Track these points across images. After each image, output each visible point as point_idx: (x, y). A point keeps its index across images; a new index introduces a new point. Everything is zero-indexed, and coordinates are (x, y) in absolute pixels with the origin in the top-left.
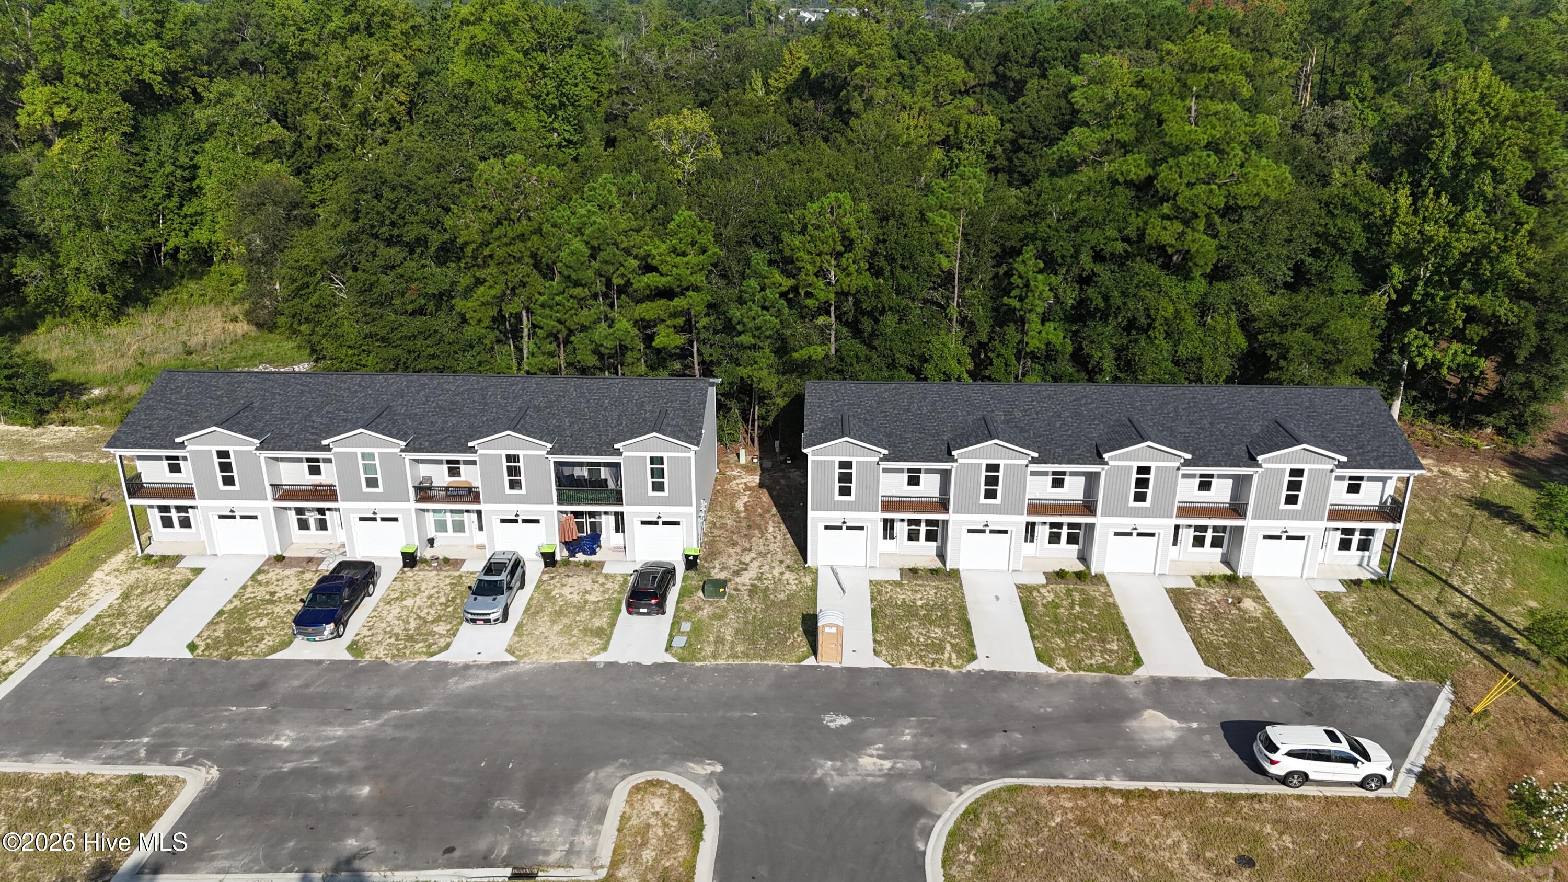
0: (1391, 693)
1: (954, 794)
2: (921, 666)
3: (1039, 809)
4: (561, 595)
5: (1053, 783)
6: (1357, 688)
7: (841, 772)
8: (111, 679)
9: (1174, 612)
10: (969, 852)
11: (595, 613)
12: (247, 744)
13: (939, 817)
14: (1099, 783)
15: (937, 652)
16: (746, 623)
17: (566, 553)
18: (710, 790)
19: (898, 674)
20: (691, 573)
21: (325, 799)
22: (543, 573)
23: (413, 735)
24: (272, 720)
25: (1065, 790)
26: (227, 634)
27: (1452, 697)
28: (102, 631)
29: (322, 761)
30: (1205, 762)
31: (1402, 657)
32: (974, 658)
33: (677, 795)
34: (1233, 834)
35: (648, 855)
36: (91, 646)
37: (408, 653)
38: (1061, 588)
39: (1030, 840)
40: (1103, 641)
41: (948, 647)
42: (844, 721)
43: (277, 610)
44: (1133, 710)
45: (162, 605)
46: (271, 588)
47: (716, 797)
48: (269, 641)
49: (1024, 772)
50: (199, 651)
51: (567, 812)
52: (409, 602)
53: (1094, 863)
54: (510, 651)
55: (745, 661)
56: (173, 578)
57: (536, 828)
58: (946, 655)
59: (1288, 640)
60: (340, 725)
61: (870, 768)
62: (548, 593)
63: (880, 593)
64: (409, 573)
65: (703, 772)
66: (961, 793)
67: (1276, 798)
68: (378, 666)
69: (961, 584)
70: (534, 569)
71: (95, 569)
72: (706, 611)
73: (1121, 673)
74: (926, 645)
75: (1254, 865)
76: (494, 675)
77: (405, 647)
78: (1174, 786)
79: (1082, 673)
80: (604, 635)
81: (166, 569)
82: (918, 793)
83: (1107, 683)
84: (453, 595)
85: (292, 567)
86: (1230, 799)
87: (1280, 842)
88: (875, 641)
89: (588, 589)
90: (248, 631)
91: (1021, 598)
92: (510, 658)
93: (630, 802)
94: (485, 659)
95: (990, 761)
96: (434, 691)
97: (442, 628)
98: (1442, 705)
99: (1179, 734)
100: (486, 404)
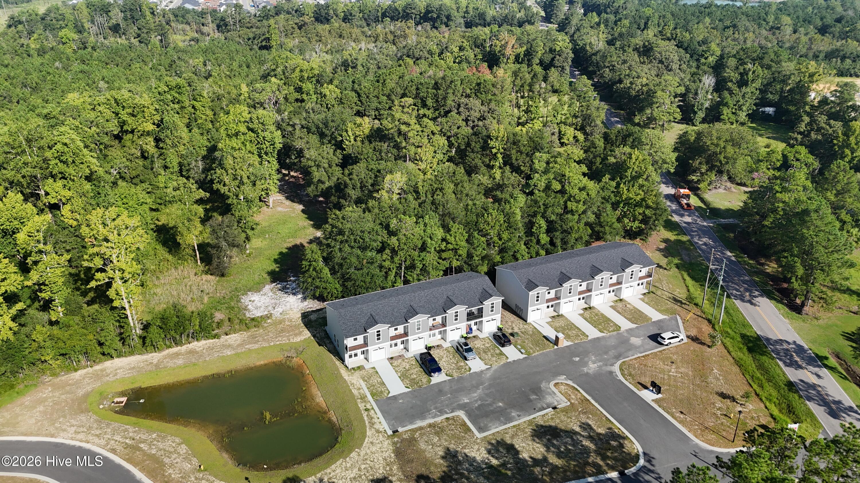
0: (669, 320)
2: (579, 341)
3: (631, 364)
5: (629, 359)
6: (663, 321)
7: (589, 369)
8: (401, 401)
9: (616, 312)
10: (628, 377)
11: (493, 349)
12: (459, 404)
13: (616, 372)
16: (531, 342)
18: (568, 381)
19: (576, 344)
21: (495, 408)
23: (493, 390)
24: (456, 397)
25: (632, 359)
26: (410, 382)
27: (680, 318)
28: (376, 391)
29: (481, 402)
30: (650, 346)
31: (665, 311)
32: (588, 336)
33: (564, 384)
35: (573, 397)
37: (463, 373)
38: (588, 312)
39: (635, 370)
40: (608, 324)
41: (580, 335)
42: (578, 359)
43: (414, 372)
44: (628, 339)
45: (381, 380)
46: (402, 367)
47: (571, 382)
48: (424, 380)
49: (622, 358)
51: (547, 395)
55: (542, 351)
56: (370, 372)
57: (545, 399)
58: (582, 337)
60: (473, 393)
61: (593, 367)
63: (551, 325)
65: (563, 378)
66: (615, 366)
68: (458, 378)
69: (567, 318)
71: (342, 376)
73: (619, 331)
74: (575, 336)
75: (674, 363)
76: (490, 372)
77: (460, 371)
78: (649, 352)
80: (502, 354)
81: (364, 370)
82: (607, 369)
84: (452, 354)
85: (398, 359)
86: (660, 352)
90: (414, 379)
92: (489, 366)
93: (556, 389)
94: (483, 368)
95: (613, 358)
96: (483, 379)
97: (463, 364)
99: (641, 341)
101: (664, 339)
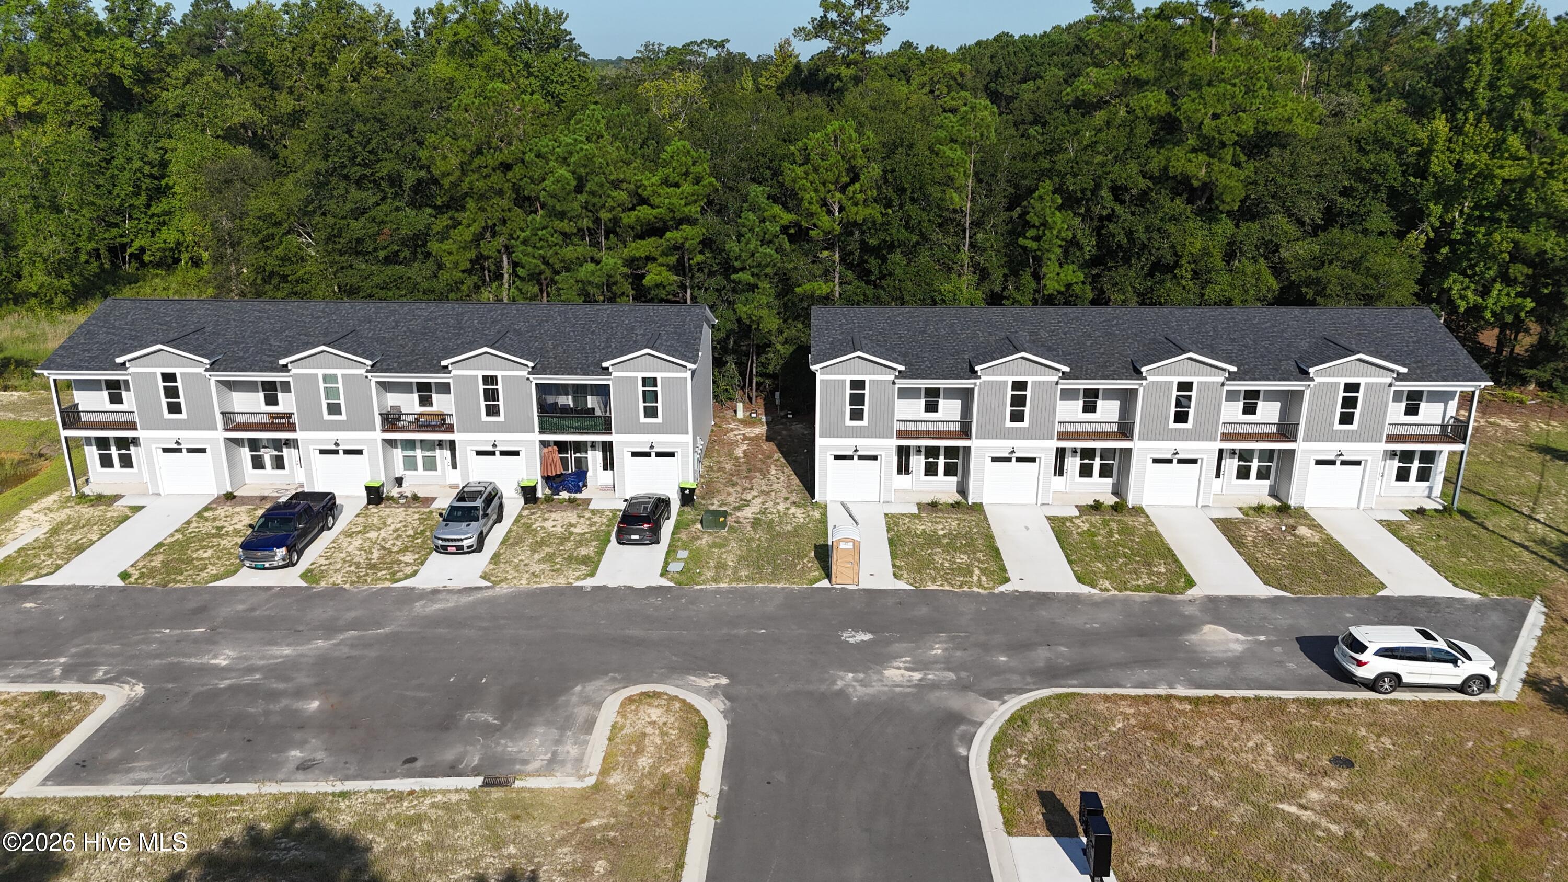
0: (1476, 608)
1: (996, 703)
2: (947, 588)
3: (1095, 715)
4: (543, 528)
5: (1110, 691)
6: (1439, 604)
7: (863, 683)
8: (28, 605)
9: (1223, 539)
10: (1019, 756)
11: (579, 543)
12: (178, 663)
13: (981, 724)
14: (1162, 691)
15: (965, 576)
16: (750, 550)
17: (548, 491)
18: (714, 701)
19: (921, 595)
20: (686, 509)
21: (267, 713)
22: (523, 509)
23: (372, 653)
24: (211, 641)
25: (1124, 697)
26: (165, 564)
27: (1544, 610)
28: (24, 562)
29: (265, 678)
30: (1279, 671)
31: (1481, 575)
32: (1007, 580)
33: (677, 705)
34: (1326, 737)
35: (644, 762)
36: (11, 575)
37: (369, 580)
38: (1096, 519)
39: (1089, 744)
40: (1149, 564)
41: (977, 571)
42: (867, 637)
43: (223, 542)
44: (1192, 625)
45: (94, 539)
46: (218, 524)
47: (722, 707)
48: (212, 570)
49: (1075, 682)
50: (132, 580)
51: (548, 723)
52: (373, 535)
53: (1166, 765)
54: (484, 577)
55: (750, 584)
56: (109, 515)
57: (512, 738)
58: (975, 578)
59: (1355, 562)
60: (288, 645)
61: (898, 679)
62: (528, 527)
63: (896, 524)
64: (373, 509)
65: (707, 685)
66: (1004, 702)
67: (1366, 703)
68: (336, 592)
69: (986, 517)
70: (513, 503)
71: (23, 508)
72: (705, 540)
73: (1173, 593)
74: (952, 569)
75: (1353, 766)
76: (466, 599)
77: (367, 574)
78: (1250, 693)
79: (1128, 593)
81: (102, 508)
82: (956, 702)
83: (1158, 601)
84: (422, 528)
85: (243, 504)
86: (1315, 705)
87: (1380, 745)
88: (894, 566)
89: (573, 522)
90: (190, 561)
91: (1053, 528)
92: (485, 583)
93: (622, 712)
94: (456, 584)
95: (1034, 673)
96: (398, 613)
97: (409, 558)
98: (1536, 616)
99: (1245, 646)
100: (461, 328)
101: (1362, 648)
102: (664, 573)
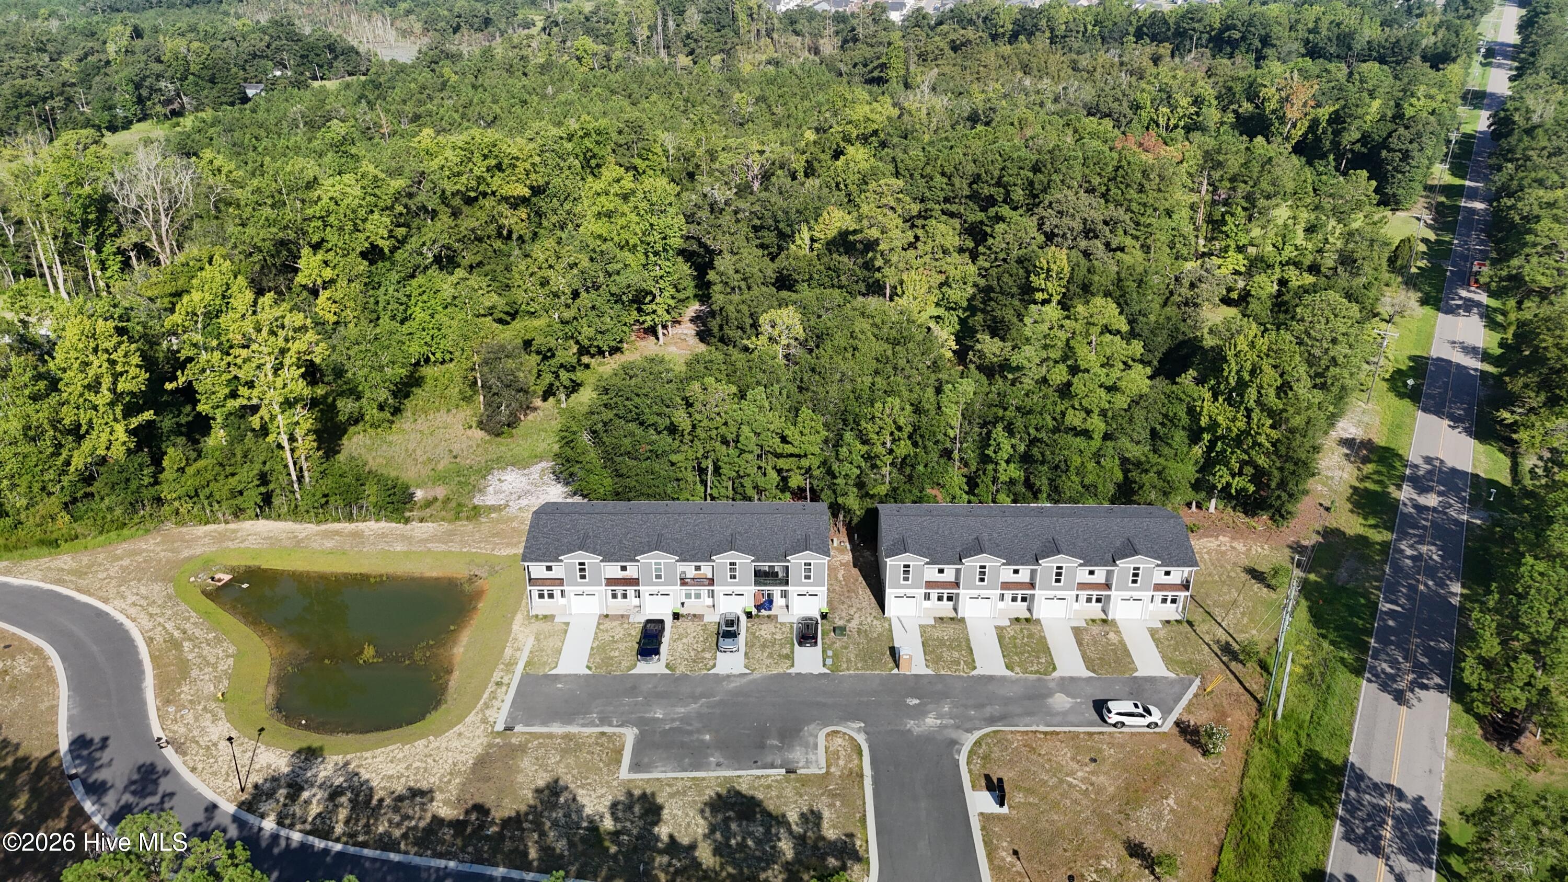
1: (970, 735)
3: (1007, 740)
4: (762, 635)
6: (1156, 680)
8: (559, 685)
9: (1074, 640)
14: (1033, 728)
15: (957, 665)
17: (757, 611)
19: (938, 676)
20: (825, 622)
22: (748, 623)
32: (975, 668)
34: (1090, 749)
36: (539, 668)
38: (1017, 627)
42: (917, 701)
43: (619, 646)
44: (1050, 694)
45: (560, 644)
48: (625, 664)
50: (594, 670)
51: (801, 745)
52: (685, 640)
53: (1030, 762)
54: (746, 667)
59: (1130, 656)
62: (754, 635)
64: (678, 623)
67: (1110, 733)
70: (744, 621)
71: (511, 623)
72: (838, 645)
76: (743, 681)
78: (1067, 729)
79: (1027, 675)
80: (790, 657)
81: (550, 623)
82: (954, 734)
83: (1039, 679)
85: (614, 620)
86: (1091, 734)
87: (1109, 752)
88: (925, 659)
89: (774, 631)
91: (997, 634)
95: (985, 720)
96: (717, 689)
98: (1194, 688)
101: (1110, 712)
102: (824, 665)
